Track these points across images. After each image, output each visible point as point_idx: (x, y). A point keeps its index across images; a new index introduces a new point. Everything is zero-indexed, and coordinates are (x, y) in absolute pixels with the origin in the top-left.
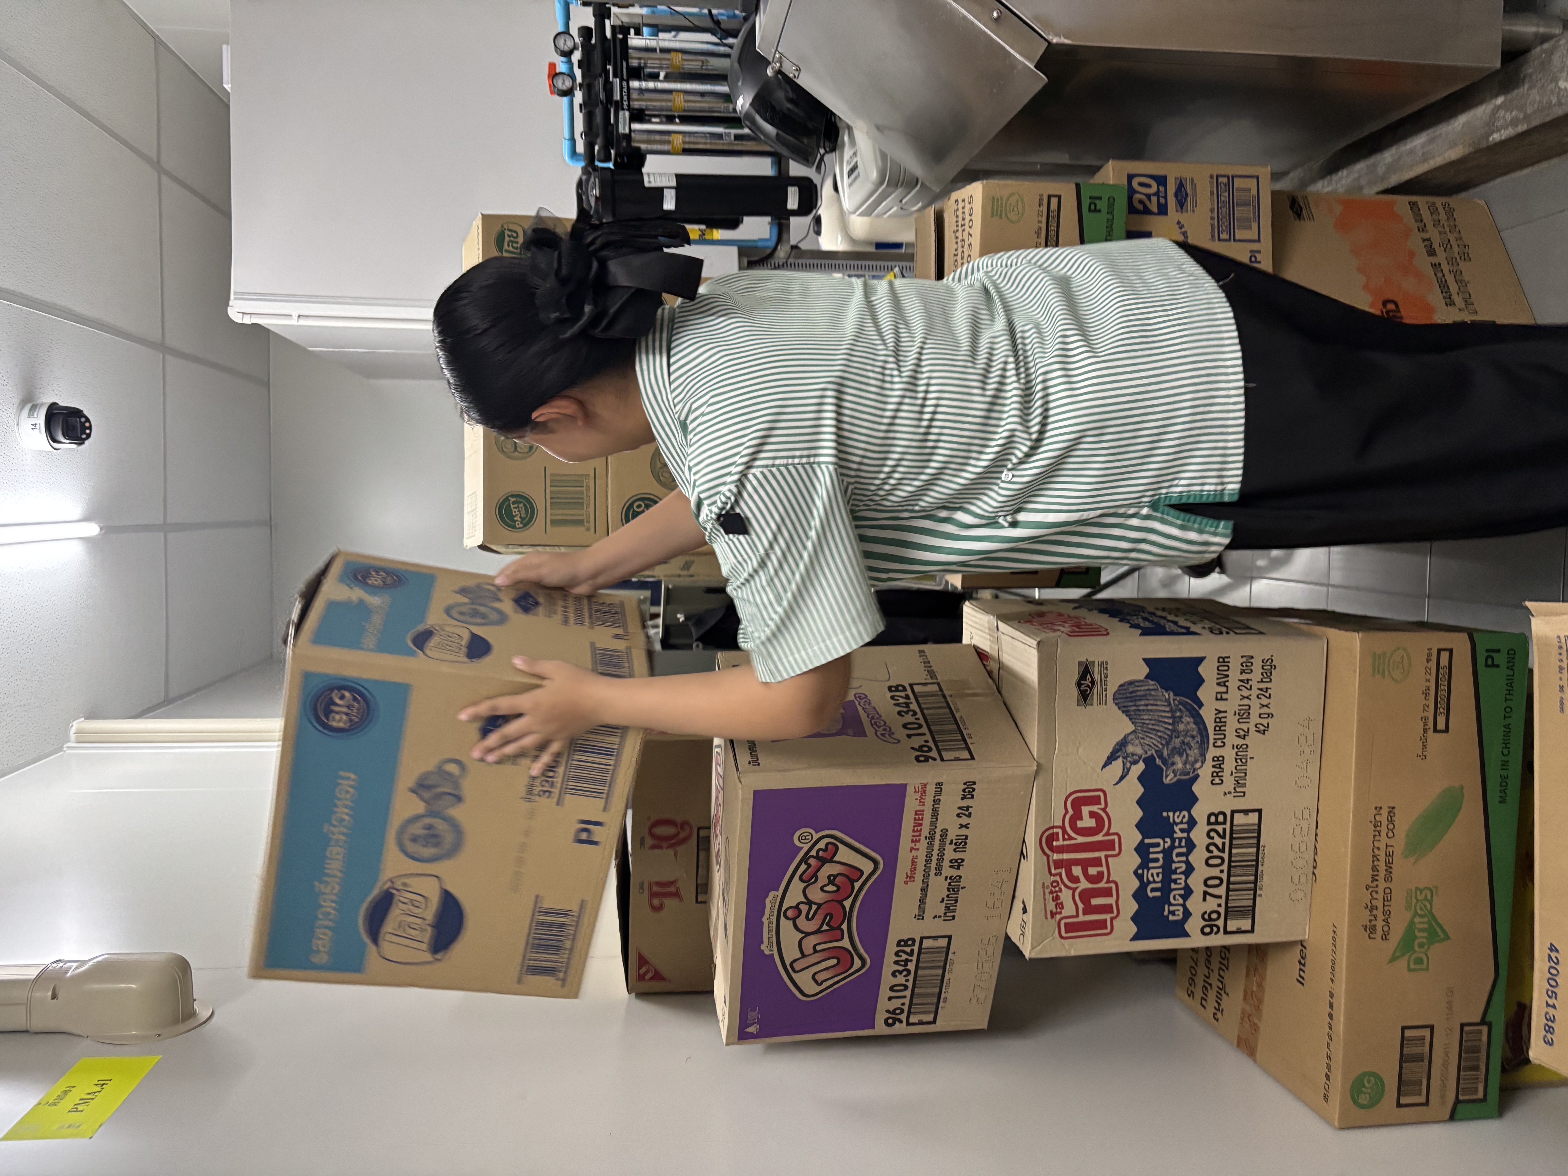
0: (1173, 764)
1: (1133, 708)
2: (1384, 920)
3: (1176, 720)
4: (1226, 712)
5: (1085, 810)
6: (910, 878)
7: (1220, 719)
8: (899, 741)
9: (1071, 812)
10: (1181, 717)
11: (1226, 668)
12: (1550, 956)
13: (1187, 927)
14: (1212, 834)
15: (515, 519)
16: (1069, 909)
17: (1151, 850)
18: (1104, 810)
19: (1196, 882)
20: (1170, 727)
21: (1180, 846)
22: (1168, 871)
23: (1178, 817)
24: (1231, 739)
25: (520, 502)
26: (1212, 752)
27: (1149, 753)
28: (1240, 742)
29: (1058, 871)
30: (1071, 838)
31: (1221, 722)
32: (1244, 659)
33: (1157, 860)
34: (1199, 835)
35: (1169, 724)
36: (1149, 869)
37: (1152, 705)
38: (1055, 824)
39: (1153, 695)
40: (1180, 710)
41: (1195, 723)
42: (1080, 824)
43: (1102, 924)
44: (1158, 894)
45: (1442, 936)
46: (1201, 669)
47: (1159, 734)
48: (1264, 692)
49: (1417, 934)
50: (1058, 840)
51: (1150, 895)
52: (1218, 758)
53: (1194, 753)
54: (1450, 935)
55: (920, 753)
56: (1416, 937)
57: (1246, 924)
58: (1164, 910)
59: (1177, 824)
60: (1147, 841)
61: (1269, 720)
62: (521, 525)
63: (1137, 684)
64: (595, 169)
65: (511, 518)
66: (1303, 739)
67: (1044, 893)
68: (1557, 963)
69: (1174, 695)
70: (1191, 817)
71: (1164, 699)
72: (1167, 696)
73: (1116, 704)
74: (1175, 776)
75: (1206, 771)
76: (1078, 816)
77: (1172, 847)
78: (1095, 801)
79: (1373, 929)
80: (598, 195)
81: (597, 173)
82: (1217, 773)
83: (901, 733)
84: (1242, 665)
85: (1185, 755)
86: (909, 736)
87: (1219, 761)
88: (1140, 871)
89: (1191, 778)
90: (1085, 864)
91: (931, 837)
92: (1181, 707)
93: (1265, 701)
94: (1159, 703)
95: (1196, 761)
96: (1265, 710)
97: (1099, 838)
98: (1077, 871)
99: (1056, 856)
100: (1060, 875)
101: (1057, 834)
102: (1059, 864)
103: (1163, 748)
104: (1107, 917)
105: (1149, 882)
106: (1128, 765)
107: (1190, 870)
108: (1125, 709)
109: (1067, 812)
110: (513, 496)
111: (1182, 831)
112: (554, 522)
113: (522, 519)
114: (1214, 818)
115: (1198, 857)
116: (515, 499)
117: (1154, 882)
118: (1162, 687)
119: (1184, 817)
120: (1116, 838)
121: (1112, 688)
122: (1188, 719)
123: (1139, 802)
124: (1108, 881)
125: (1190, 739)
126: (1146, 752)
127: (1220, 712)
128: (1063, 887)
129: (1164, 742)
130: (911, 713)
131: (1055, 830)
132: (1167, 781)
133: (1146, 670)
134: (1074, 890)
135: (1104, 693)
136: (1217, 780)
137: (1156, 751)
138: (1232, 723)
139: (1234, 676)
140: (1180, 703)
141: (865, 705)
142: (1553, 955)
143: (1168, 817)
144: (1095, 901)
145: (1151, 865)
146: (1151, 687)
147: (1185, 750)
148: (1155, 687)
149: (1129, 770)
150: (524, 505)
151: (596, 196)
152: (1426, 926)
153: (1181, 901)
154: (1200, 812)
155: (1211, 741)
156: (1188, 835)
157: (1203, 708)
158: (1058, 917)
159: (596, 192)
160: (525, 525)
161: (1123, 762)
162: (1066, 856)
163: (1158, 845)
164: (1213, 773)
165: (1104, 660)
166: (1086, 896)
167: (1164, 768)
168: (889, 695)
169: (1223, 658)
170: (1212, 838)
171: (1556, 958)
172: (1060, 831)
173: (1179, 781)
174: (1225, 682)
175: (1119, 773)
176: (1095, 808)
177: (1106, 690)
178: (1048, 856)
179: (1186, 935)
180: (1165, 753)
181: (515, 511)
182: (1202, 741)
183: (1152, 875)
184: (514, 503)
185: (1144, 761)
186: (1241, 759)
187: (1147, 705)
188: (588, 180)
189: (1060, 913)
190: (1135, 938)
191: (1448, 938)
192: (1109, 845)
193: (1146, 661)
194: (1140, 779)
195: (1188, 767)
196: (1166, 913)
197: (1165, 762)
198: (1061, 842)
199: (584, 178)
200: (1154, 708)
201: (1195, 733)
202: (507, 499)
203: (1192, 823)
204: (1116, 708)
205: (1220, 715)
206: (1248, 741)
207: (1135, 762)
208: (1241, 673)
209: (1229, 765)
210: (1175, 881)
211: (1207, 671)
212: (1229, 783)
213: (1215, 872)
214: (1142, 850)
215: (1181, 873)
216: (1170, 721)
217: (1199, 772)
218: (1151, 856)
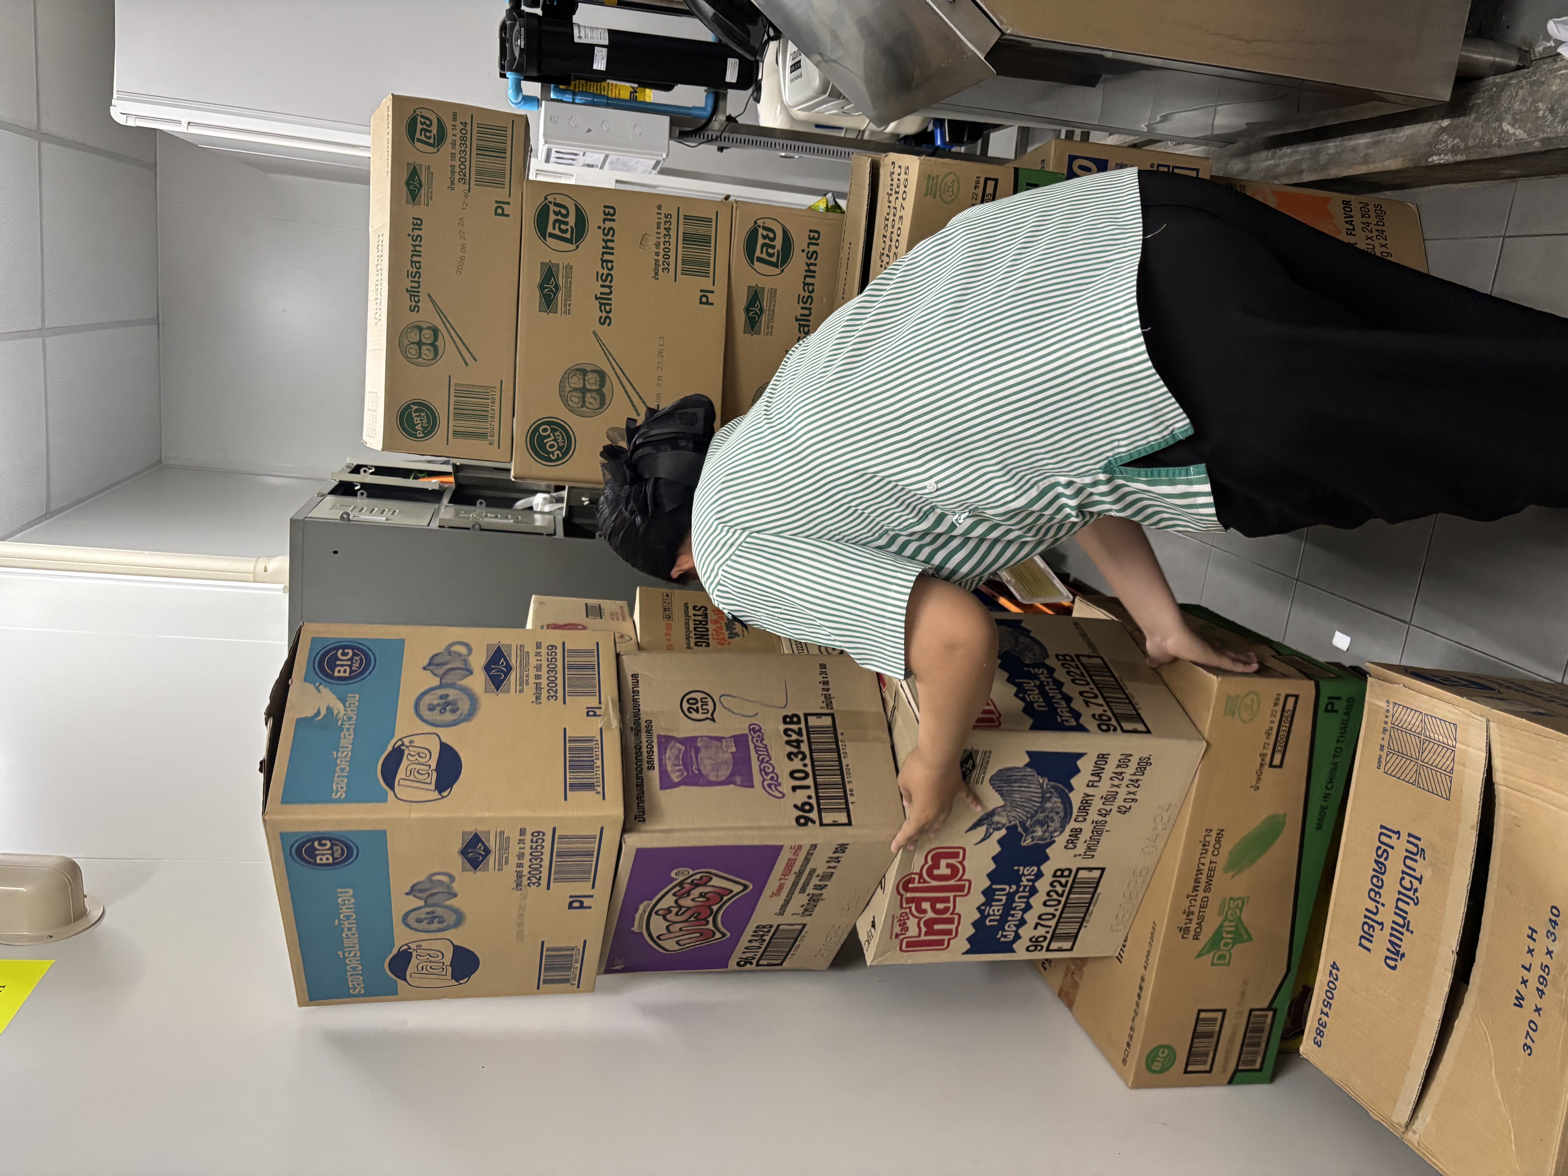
0: (1034, 832)
1: (1006, 788)
2: (1197, 924)
3: (1044, 799)
4: (1093, 796)
5: (943, 863)
6: (777, 893)
7: (1087, 801)
8: (784, 796)
9: (930, 862)
10: (1050, 798)
11: (1104, 763)
12: (1331, 973)
13: (1015, 946)
14: (1055, 884)
15: (417, 428)
16: (913, 930)
17: (997, 893)
18: (961, 863)
19: (1031, 917)
20: (1038, 805)
21: (1024, 891)
22: (1008, 908)
23: (1028, 870)
24: (1093, 815)
25: (423, 411)
26: (1072, 825)
27: (1013, 823)
28: (1101, 818)
29: (908, 905)
30: (925, 882)
31: (1086, 803)
32: (1123, 757)
33: (1000, 900)
34: (1043, 885)
35: (1038, 802)
36: (991, 906)
37: (1026, 787)
38: (914, 871)
39: (1028, 780)
40: (1051, 792)
41: (1062, 803)
42: (936, 872)
43: (941, 942)
44: (995, 923)
45: (1246, 937)
46: (1079, 763)
47: (1026, 809)
48: (1135, 783)
49: (1224, 935)
50: (914, 883)
51: (988, 923)
52: (1076, 829)
53: (1056, 824)
54: (1253, 935)
55: (801, 813)
56: (1223, 938)
57: (1067, 945)
58: (998, 934)
59: (1025, 876)
60: (994, 886)
61: (1133, 804)
62: (422, 435)
63: (1016, 770)
64: (522, 14)
65: (413, 425)
66: (1159, 819)
67: (893, 922)
68: (1336, 979)
69: (1049, 781)
70: (1039, 871)
71: (1038, 783)
72: (1041, 781)
73: (992, 785)
74: (1033, 840)
75: (1062, 839)
76: (936, 865)
77: (1017, 891)
78: (955, 855)
79: (1186, 930)
80: (522, 47)
81: (522, 20)
82: (1072, 840)
83: (787, 783)
84: (1119, 761)
85: (1046, 826)
86: (794, 789)
87: (1076, 833)
88: (983, 908)
89: (1047, 843)
90: (933, 901)
91: (799, 875)
92: (1052, 790)
93: (1132, 789)
94: (1031, 786)
95: (1055, 831)
96: (1131, 796)
97: (952, 882)
98: (926, 906)
99: (909, 895)
100: (910, 908)
101: (914, 878)
102: (910, 900)
103: (1027, 820)
104: (946, 938)
105: (989, 915)
106: (991, 831)
107: (1028, 907)
108: (999, 789)
109: (926, 862)
110: (414, 404)
111: (1028, 880)
112: (456, 434)
113: (425, 428)
114: (1059, 873)
115: (1037, 901)
116: (417, 407)
117: (994, 915)
118: (1038, 774)
119: (1033, 870)
120: (967, 883)
121: (991, 771)
122: (1056, 800)
123: (995, 859)
124: (953, 913)
125: (1055, 815)
126: (1010, 822)
127: (1088, 796)
128: (910, 916)
129: (1029, 816)
130: (800, 756)
131: (913, 876)
132: (1023, 844)
133: (1026, 760)
134: (920, 919)
135: (982, 775)
136: (1071, 846)
137: (1020, 822)
138: (1097, 804)
139: (1110, 768)
140: (1052, 787)
141: (757, 741)
142: (1334, 971)
143: (1019, 870)
144: (936, 927)
145: (994, 903)
146: (1027, 773)
147: (1048, 822)
148: (1032, 774)
149: (991, 834)
150: (427, 415)
151: (521, 49)
152: (1233, 929)
153: (1014, 928)
154: (1048, 869)
155: (1074, 816)
156: (1033, 884)
157: (1073, 792)
158: (902, 937)
159: (521, 43)
160: (426, 435)
161: (987, 828)
162: (918, 895)
163: (1004, 890)
164: (1068, 840)
165: (988, 749)
166: (929, 923)
167: (1024, 835)
168: (783, 727)
169: (1103, 755)
170: (1055, 887)
171: (1336, 975)
172: (917, 877)
173: (1035, 844)
174: (1099, 773)
175: (982, 836)
176: (952, 861)
177: (984, 773)
178: (902, 896)
179: (1013, 951)
180: (1028, 823)
181: (417, 420)
182: (1065, 816)
183: (994, 911)
184: (415, 411)
185: (1007, 829)
186: (1097, 832)
187: (1020, 787)
188: (513, 26)
189: (905, 934)
190: (967, 952)
191: (1250, 938)
192: (961, 888)
193: (1029, 753)
194: (1000, 842)
195: (1047, 834)
196: (999, 936)
197: (1026, 830)
198: (916, 885)
199: (508, 23)
200: (1027, 789)
201: (1060, 810)
202: (408, 407)
203: (1039, 875)
204: (991, 787)
205: (1087, 798)
206: (1107, 818)
207: (998, 829)
208: (1117, 767)
209: (1085, 835)
210: (1013, 916)
211: (1086, 765)
212: (1081, 847)
213: (1051, 910)
214: (989, 894)
215: (1020, 910)
216: (1040, 800)
217: (1056, 839)
218: (996, 897)
